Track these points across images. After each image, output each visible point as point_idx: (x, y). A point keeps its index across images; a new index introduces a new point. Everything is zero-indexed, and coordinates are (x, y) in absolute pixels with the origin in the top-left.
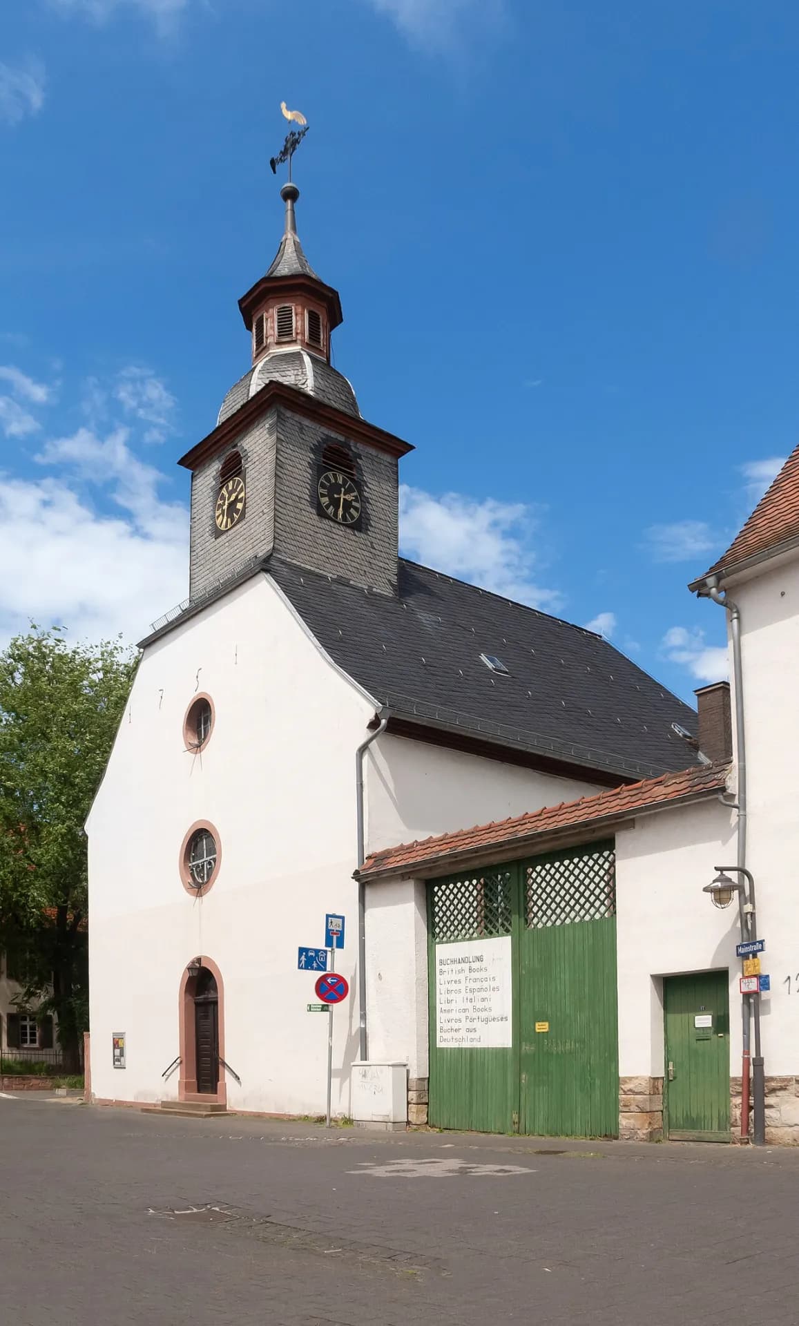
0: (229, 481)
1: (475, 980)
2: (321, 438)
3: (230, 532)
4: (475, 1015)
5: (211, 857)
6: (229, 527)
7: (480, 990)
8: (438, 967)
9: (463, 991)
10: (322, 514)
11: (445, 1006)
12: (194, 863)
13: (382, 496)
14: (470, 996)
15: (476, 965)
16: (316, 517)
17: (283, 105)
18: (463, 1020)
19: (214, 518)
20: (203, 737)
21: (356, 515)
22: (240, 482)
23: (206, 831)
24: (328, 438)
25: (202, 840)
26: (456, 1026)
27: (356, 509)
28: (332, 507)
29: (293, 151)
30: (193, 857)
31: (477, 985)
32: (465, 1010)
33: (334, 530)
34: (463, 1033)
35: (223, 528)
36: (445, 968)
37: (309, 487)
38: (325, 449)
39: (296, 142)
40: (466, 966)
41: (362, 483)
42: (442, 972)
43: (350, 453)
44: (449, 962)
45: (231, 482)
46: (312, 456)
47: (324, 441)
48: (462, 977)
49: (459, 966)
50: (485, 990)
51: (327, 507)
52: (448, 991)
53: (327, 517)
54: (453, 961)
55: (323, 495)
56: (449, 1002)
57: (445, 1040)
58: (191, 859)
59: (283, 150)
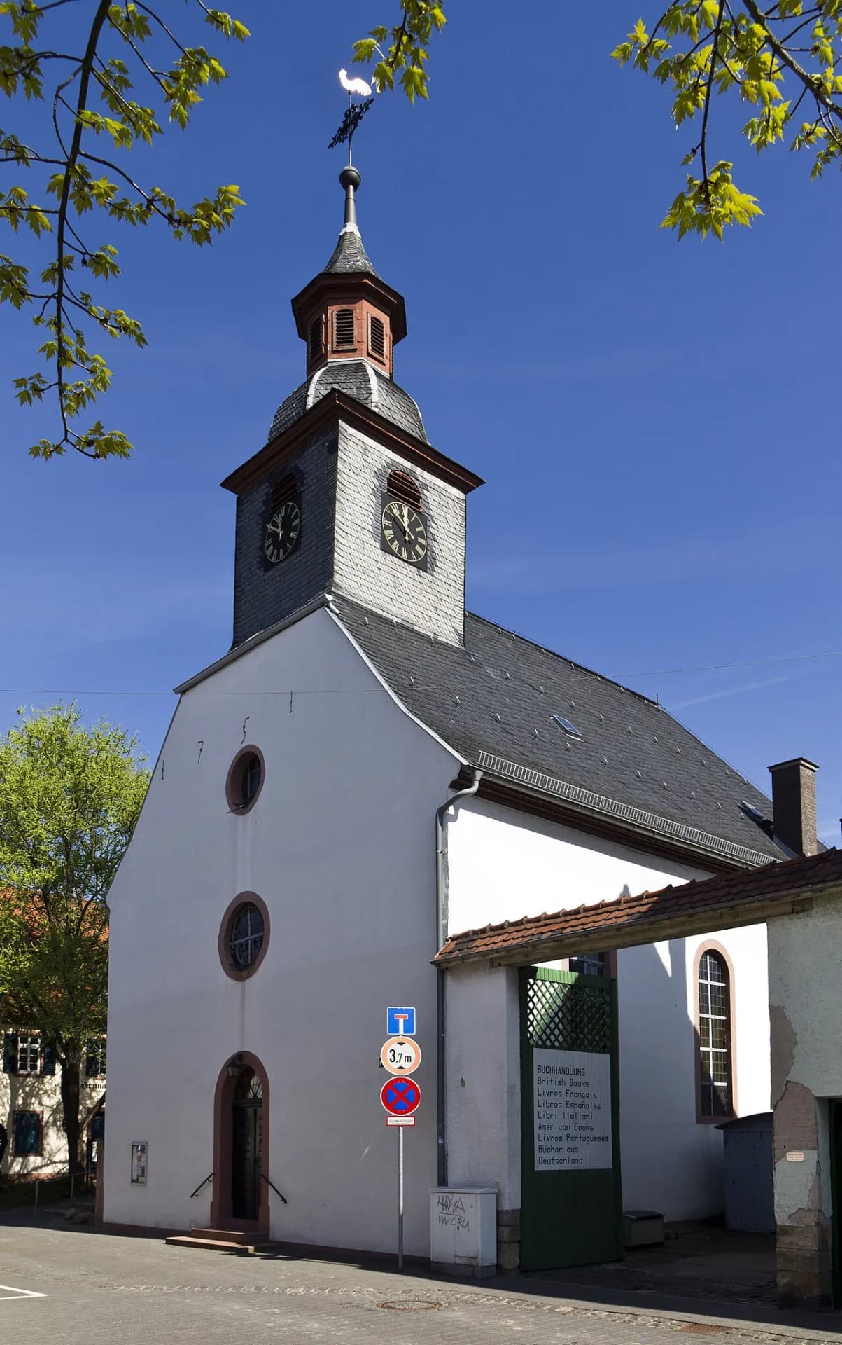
0: (282, 506)
1: (577, 1095)
2: (386, 462)
3: (282, 565)
4: (577, 1133)
5: (257, 935)
6: (281, 559)
7: (581, 1106)
8: (536, 1075)
9: (564, 1105)
10: (386, 548)
11: (544, 1122)
12: (236, 942)
13: (448, 533)
14: (571, 1111)
15: (578, 1078)
16: (380, 552)
17: (343, 74)
18: (564, 1138)
19: (262, 548)
20: (249, 796)
21: (422, 552)
22: (295, 508)
23: (252, 904)
24: (394, 463)
25: (246, 915)
26: (555, 1145)
27: (422, 547)
28: (396, 542)
29: (354, 129)
30: (235, 935)
31: (578, 1101)
32: (566, 1127)
33: (399, 569)
34: (564, 1154)
35: (273, 560)
36: (543, 1076)
37: (372, 518)
38: (390, 475)
39: (359, 116)
40: (567, 1078)
41: (429, 518)
42: (540, 1081)
43: (416, 482)
44: (548, 1070)
45: (284, 507)
46: (376, 482)
47: (389, 466)
48: (562, 1089)
49: (560, 1077)
50: (587, 1107)
51: (392, 541)
52: (548, 1105)
53: (391, 552)
54: (553, 1070)
55: (387, 528)
56: (549, 1116)
57: (545, 1162)
58: (233, 937)
59: (342, 127)
